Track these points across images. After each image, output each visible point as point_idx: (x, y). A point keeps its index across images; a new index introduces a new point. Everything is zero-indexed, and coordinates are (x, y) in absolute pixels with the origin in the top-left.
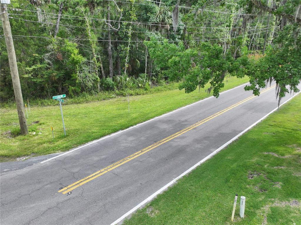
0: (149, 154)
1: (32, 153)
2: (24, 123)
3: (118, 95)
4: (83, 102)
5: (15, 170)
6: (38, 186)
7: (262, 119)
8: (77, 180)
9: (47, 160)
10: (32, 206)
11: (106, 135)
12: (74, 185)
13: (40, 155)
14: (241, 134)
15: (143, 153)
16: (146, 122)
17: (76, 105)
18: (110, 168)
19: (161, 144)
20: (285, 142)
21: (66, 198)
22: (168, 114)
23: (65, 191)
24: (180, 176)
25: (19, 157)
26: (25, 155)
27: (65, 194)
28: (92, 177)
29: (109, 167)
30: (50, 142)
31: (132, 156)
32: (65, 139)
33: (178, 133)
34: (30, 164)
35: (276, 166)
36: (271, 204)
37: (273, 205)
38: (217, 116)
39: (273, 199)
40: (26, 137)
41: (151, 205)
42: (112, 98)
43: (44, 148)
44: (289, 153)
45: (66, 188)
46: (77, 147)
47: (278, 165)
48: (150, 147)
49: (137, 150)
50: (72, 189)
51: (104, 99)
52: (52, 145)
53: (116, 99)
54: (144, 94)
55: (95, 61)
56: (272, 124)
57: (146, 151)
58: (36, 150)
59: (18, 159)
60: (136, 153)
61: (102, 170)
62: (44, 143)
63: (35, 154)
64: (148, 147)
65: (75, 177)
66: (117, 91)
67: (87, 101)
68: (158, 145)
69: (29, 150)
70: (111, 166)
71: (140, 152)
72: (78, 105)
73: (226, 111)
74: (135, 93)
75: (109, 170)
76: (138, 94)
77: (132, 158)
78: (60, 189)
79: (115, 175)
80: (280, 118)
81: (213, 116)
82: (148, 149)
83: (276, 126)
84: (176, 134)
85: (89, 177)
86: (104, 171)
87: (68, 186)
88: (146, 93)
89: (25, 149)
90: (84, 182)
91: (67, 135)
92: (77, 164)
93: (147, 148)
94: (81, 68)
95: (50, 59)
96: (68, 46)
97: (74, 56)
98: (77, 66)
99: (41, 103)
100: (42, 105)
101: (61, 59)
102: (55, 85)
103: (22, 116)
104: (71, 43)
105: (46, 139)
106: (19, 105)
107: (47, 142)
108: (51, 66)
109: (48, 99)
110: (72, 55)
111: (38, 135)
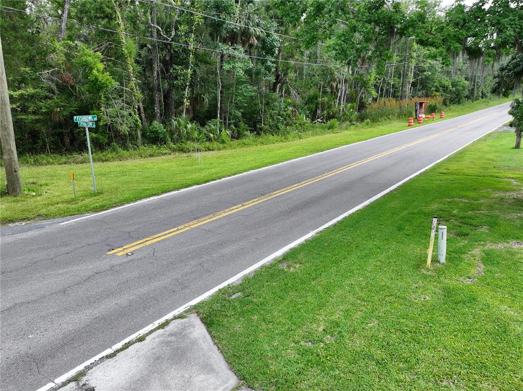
0: (258, 208)
1: (38, 215)
3: (174, 150)
4: (113, 159)
5: (12, 234)
6: (64, 249)
7: (427, 168)
8: (138, 239)
9: (70, 221)
10: (61, 272)
11: (172, 191)
12: (136, 245)
13: (54, 218)
14: (400, 183)
15: (245, 207)
16: (236, 176)
17: (101, 163)
18: (192, 225)
19: (273, 196)
20: (473, 188)
21: (125, 260)
22: (271, 166)
23: (120, 252)
24: (321, 228)
25: (12, 221)
26: (23, 219)
27: (122, 256)
28: (165, 235)
29: (191, 223)
30: (68, 202)
31: (227, 210)
32: (97, 197)
33: (297, 185)
34: (43, 227)
35: (471, 211)
36: (482, 247)
37: (486, 248)
38: (353, 166)
39: (483, 243)
40: (19, 198)
41: (284, 259)
42: (165, 154)
43: (59, 209)
44: (486, 197)
45: (120, 249)
46: (123, 204)
47: (473, 210)
48: (255, 200)
49: (235, 205)
50: (133, 249)
51: (151, 156)
52: (73, 206)
53: (172, 156)
54: (219, 149)
55: (132, 89)
56: (445, 171)
57: (250, 205)
58: (43, 211)
59: (11, 225)
60: (234, 208)
61: (180, 227)
62: (58, 203)
63: (46, 217)
64: (252, 201)
65: (131, 237)
66: (172, 145)
67: (121, 158)
68: (268, 198)
69: (30, 212)
70: (195, 222)
71: (240, 205)
72: (105, 163)
73: (364, 161)
74: (205, 147)
75: (192, 227)
76: (209, 150)
77: (230, 213)
78: (109, 250)
79: (206, 231)
80: (453, 167)
81: (347, 167)
82: (253, 202)
83: (451, 174)
84: (295, 186)
85: (160, 235)
86: (183, 229)
87: (123, 246)
88: (224, 148)
89: (22, 211)
90: (151, 241)
91: (99, 193)
92: (131, 222)
93: (250, 202)
94: (108, 99)
95: (52, 81)
96: (86, 55)
97: (97, 74)
98: (102, 94)
99: (35, 161)
100: (37, 163)
101: (71, 82)
102: (60, 130)
103: (11, 158)
104: (92, 52)
105: (58, 200)
106: (5, 135)
107: (62, 202)
108: (53, 93)
109: (47, 155)
110: (95, 72)
111: (41, 195)
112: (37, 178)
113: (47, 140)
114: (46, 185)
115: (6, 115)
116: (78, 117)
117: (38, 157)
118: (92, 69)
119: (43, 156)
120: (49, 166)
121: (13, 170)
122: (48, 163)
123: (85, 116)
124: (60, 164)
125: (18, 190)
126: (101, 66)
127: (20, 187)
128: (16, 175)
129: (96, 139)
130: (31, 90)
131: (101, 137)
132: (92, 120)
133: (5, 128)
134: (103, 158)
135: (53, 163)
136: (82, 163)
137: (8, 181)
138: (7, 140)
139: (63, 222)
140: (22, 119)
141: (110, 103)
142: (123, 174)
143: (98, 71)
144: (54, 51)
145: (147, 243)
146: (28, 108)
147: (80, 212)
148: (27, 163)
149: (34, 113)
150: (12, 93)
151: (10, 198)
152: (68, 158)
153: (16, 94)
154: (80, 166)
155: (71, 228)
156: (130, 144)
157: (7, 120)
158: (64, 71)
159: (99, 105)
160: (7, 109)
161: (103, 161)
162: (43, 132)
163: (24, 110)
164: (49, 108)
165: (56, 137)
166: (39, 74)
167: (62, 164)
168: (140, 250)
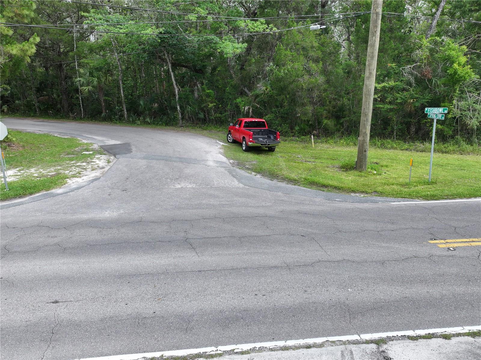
1: (375, 191)
2: (365, 151)
4: (454, 152)
5: (352, 202)
6: (390, 226)
8: (463, 237)
9: (401, 203)
10: (383, 245)
12: (460, 242)
13: (387, 196)
17: (440, 154)
21: (446, 253)
23: (441, 244)
25: (354, 192)
26: (363, 192)
27: (444, 248)
30: (402, 185)
32: (430, 186)
34: (376, 202)
40: (363, 174)
43: (393, 190)
45: (443, 241)
46: (455, 198)
50: (456, 245)
52: (406, 190)
58: (380, 189)
59: (353, 194)
62: (393, 185)
63: (381, 194)
65: (456, 233)
67: (462, 152)
69: (369, 187)
72: (445, 154)
78: (431, 239)
87: (446, 239)
89: (364, 185)
90: (479, 243)
91: (433, 183)
92: (460, 218)
94: (462, 92)
95: (412, 74)
96: (450, 49)
97: (458, 67)
98: (457, 88)
99: (381, 145)
100: (383, 147)
101: (430, 76)
102: (409, 120)
103: (364, 140)
104: (457, 46)
105: (394, 181)
106: (364, 121)
107: (397, 184)
108: (411, 85)
109: (393, 141)
110: (456, 65)
111: (381, 175)
112: (380, 159)
113: (395, 127)
114: (387, 166)
115: (369, 104)
116: (429, 108)
117: (385, 141)
118: (453, 62)
119: (389, 141)
120: (392, 151)
121: (364, 150)
122: (392, 148)
123: (436, 108)
124: (402, 150)
125: (364, 167)
126: (463, 59)
127: (365, 165)
128: (365, 155)
129: (441, 130)
130: (392, 83)
131: (446, 129)
132: (443, 112)
133: (366, 115)
134: (444, 150)
135: (396, 148)
136: (422, 152)
137: (358, 159)
138: (364, 124)
139: (394, 202)
140: (379, 108)
141: (464, 96)
142: (462, 168)
143: (459, 64)
144: (420, 47)
145: (473, 244)
146: (386, 98)
147: (411, 196)
148: (375, 145)
149: (390, 103)
150: (377, 85)
151: (356, 173)
152: (410, 146)
153: (379, 86)
154: (419, 154)
155: (400, 209)
156: (476, 139)
157: (369, 108)
158: (425, 65)
159: (452, 97)
160: (371, 99)
161: (443, 152)
162: (393, 120)
163: (383, 100)
164: (404, 99)
165: (404, 125)
166: (402, 69)
167: (404, 150)
168: (464, 248)
